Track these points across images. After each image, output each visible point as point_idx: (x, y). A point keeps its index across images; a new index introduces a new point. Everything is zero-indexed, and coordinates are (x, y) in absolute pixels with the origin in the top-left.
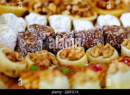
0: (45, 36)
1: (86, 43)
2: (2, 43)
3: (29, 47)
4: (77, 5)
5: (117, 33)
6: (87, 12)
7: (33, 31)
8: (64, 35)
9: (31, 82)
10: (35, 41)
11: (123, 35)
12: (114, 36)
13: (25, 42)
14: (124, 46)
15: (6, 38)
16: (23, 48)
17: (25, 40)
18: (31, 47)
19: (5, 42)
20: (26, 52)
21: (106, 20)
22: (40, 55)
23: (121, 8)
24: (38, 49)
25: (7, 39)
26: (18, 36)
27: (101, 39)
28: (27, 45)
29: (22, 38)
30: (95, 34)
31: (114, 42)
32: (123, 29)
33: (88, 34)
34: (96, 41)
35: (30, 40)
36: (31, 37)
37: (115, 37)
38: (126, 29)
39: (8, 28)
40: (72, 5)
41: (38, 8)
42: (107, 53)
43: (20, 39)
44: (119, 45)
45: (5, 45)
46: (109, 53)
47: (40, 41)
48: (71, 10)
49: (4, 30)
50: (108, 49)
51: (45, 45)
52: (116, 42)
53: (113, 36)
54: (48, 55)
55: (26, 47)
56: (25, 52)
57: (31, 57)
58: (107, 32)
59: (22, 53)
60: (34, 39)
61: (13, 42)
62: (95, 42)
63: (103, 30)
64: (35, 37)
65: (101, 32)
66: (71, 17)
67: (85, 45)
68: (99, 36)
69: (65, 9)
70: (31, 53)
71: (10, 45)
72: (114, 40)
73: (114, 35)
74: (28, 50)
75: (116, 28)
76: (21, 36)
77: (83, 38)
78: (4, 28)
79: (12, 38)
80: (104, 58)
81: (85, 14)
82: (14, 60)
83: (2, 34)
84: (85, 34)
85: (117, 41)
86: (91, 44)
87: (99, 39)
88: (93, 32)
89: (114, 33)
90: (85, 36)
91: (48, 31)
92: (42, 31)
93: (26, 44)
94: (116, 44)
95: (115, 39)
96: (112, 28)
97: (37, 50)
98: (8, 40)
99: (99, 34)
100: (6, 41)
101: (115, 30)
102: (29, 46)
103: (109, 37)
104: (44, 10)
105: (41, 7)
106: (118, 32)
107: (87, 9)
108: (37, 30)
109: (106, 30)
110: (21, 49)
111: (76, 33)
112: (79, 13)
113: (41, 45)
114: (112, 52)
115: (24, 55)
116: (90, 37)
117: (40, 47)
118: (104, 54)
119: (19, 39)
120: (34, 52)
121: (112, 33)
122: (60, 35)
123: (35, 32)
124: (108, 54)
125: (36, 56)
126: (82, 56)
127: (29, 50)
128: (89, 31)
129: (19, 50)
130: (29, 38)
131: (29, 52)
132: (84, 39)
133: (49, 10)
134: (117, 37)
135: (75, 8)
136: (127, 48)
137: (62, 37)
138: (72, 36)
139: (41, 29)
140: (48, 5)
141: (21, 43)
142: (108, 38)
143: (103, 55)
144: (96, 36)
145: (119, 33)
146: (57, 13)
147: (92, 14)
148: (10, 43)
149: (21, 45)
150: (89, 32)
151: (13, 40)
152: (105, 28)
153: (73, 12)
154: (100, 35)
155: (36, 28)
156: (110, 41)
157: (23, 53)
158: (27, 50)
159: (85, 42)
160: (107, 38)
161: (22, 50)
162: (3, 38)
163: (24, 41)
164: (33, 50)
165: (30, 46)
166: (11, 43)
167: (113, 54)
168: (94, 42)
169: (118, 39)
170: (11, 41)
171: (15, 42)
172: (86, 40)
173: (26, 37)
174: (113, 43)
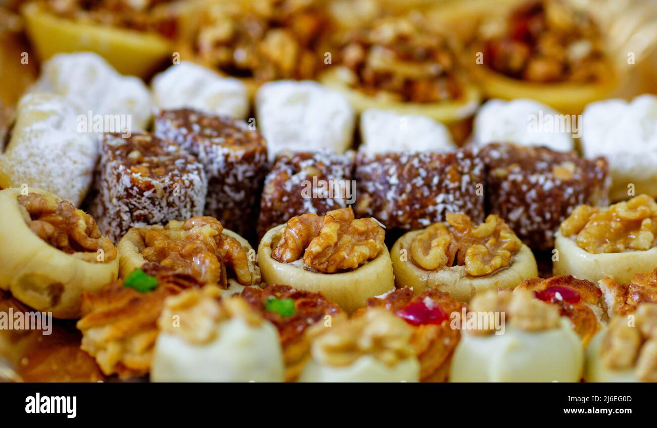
0: (220, 159)
1: (399, 207)
2: (25, 173)
3: (143, 199)
4: (390, 46)
5: (546, 179)
6: (432, 80)
7: (171, 135)
8: (303, 164)
9: (123, 340)
10: (173, 176)
11: (570, 191)
12: (529, 190)
13: (126, 173)
14: (567, 235)
15: (46, 152)
16: (115, 201)
17: (128, 165)
18: (149, 198)
19: (41, 167)
20: (126, 217)
21: (507, 122)
22: (183, 234)
23: (592, 80)
24: (183, 211)
25: (50, 157)
26: (101, 147)
27: (467, 198)
28: (132, 188)
29: (115, 157)
30: (442, 172)
31: (529, 217)
32: (577, 164)
33: (414, 171)
34: (444, 202)
35: (150, 168)
36: (155, 159)
37: (533, 194)
38: (589, 166)
39: (65, 110)
40: (367, 47)
41: (219, 44)
42: (484, 255)
43: (109, 160)
44: (549, 234)
45: (40, 182)
46: (492, 256)
47: (194, 177)
48: (359, 68)
49: (43, 116)
50: (492, 241)
51: (219, 201)
52: (538, 219)
53: (524, 188)
54: (219, 240)
55: (129, 196)
56: (122, 220)
57: (144, 242)
58: (500, 172)
59: (110, 224)
60: (171, 167)
61: (77, 172)
62: (440, 208)
63: (482, 159)
64: (173, 161)
65: (473, 166)
66: (358, 99)
67: (393, 218)
68: (460, 181)
69: (338, 62)
70: (149, 227)
71: (59, 182)
72: (527, 207)
73: (532, 186)
74: (137, 213)
75: (546, 156)
76: (113, 149)
77: (389, 186)
78: (46, 107)
79: (74, 154)
80: (469, 276)
81: (422, 88)
82: (65, 242)
83: (32, 131)
84: (401, 166)
85: (540, 213)
86: (423, 216)
87: (462, 195)
88: (437, 164)
89: (533, 179)
90: (400, 177)
91: (240, 143)
92: (210, 137)
93: (129, 185)
94: (535, 226)
95: (534, 206)
96: (529, 157)
97: (178, 217)
98: (54, 160)
99: (462, 174)
100: (44, 165)
101: (542, 165)
102: (141, 193)
103: (509, 194)
104: (242, 56)
105: (231, 43)
106: (550, 175)
107: (432, 69)
108: (190, 130)
109: (500, 162)
110: (108, 205)
111: (363, 163)
112: (397, 82)
113: (195, 198)
114: (508, 254)
115: (118, 232)
116: (419, 182)
117: (193, 206)
118: (467, 260)
119: (104, 160)
120: (165, 223)
121: (525, 177)
122: (289, 163)
123: (180, 139)
124: (485, 262)
125: (168, 237)
126: (370, 260)
127: (142, 212)
128: (417, 155)
129: (100, 210)
130: (146, 159)
131: (139, 219)
132: (394, 188)
133: (264, 59)
134: (542, 197)
135: (379, 60)
136: (578, 243)
137: (294, 173)
138: (340, 173)
139: (208, 132)
140: (263, 37)
141: (110, 179)
142: (503, 198)
143: (463, 264)
144: (447, 182)
145: (553, 180)
146: (297, 75)
147: (456, 96)
148: (63, 174)
149: (109, 189)
150: (420, 161)
151: (75, 162)
152: (495, 154)
153: (368, 74)
154: (466, 178)
155: (187, 125)
156: (509, 211)
157: (114, 224)
158: (131, 211)
159: (396, 201)
160: (498, 196)
161: (112, 211)
162: (35, 151)
163: (121, 168)
164: (157, 215)
165: (147, 194)
166: (68, 175)
167: (511, 264)
168: (435, 204)
169: (545, 205)
170: (68, 164)
171: (85, 173)
172: (401, 194)
173: (135, 155)
174: (525, 221)
